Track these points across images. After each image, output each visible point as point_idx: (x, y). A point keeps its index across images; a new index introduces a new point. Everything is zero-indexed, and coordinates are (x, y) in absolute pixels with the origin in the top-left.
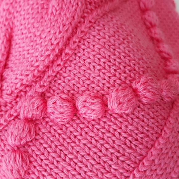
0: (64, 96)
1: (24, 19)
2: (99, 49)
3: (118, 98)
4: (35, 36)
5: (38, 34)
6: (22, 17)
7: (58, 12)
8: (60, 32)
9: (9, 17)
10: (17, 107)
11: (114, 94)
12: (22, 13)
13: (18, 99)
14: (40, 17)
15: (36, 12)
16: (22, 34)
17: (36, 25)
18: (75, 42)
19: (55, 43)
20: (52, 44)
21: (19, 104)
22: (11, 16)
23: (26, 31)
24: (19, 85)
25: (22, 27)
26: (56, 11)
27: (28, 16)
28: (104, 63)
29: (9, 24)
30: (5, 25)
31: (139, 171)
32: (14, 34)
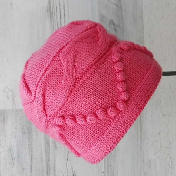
0: (71, 117)
1: (52, 86)
2: (83, 98)
3: (90, 119)
4: (56, 94)
5: (57, 93)
6: (51, 86)
7: (65, 84)
8: (66, 93)
9: (44, 85)
10: (54, 120)
11: (89, 117)
12: (51, 84)
13: (54, 117)
14: (58, 86)
15: (57, 84)
16: (50, 93)
17: (56, 89)
18: (72, 95)
19: (64, 97)
20: (63, 98)
21: (55, 119)
22: (46, 84)
23: (52, 92)
24: (53, 112)
25: (50, 90)
26: (64, 84)
27: (53, 86)
28: (85, 103)
29: (44, 88)
30: (42, 89)
31: (99, 141)
32: (46, 92)
